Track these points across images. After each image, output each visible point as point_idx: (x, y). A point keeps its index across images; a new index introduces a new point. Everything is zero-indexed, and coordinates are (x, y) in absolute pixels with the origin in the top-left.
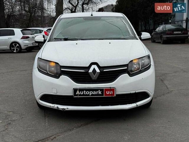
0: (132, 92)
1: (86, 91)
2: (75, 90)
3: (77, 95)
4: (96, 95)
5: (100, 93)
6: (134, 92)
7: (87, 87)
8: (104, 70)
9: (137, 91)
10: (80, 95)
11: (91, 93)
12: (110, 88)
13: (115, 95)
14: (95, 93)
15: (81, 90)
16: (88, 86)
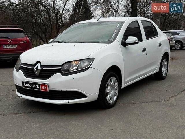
0: (62, 90)
1: (29, 84)
2: (23, 83)
3: (24, 87)
4: (35, 88)
5: (38, 87)
6: (65, 90)
7: (30, 81)
8: (44, 69)
9: (67, 90)
10: (26, 87)
11: (32, 86)
12: (44, 83)
13: (48, 90)
14: (35, 86)
15: (27, 83)
16: (32, 80)
